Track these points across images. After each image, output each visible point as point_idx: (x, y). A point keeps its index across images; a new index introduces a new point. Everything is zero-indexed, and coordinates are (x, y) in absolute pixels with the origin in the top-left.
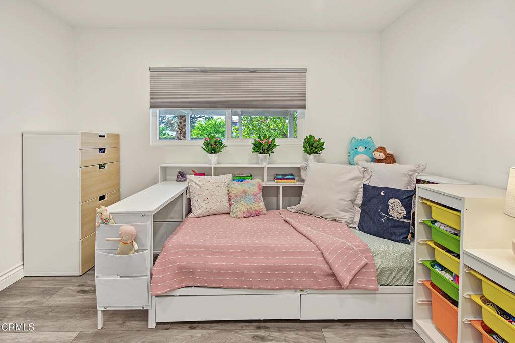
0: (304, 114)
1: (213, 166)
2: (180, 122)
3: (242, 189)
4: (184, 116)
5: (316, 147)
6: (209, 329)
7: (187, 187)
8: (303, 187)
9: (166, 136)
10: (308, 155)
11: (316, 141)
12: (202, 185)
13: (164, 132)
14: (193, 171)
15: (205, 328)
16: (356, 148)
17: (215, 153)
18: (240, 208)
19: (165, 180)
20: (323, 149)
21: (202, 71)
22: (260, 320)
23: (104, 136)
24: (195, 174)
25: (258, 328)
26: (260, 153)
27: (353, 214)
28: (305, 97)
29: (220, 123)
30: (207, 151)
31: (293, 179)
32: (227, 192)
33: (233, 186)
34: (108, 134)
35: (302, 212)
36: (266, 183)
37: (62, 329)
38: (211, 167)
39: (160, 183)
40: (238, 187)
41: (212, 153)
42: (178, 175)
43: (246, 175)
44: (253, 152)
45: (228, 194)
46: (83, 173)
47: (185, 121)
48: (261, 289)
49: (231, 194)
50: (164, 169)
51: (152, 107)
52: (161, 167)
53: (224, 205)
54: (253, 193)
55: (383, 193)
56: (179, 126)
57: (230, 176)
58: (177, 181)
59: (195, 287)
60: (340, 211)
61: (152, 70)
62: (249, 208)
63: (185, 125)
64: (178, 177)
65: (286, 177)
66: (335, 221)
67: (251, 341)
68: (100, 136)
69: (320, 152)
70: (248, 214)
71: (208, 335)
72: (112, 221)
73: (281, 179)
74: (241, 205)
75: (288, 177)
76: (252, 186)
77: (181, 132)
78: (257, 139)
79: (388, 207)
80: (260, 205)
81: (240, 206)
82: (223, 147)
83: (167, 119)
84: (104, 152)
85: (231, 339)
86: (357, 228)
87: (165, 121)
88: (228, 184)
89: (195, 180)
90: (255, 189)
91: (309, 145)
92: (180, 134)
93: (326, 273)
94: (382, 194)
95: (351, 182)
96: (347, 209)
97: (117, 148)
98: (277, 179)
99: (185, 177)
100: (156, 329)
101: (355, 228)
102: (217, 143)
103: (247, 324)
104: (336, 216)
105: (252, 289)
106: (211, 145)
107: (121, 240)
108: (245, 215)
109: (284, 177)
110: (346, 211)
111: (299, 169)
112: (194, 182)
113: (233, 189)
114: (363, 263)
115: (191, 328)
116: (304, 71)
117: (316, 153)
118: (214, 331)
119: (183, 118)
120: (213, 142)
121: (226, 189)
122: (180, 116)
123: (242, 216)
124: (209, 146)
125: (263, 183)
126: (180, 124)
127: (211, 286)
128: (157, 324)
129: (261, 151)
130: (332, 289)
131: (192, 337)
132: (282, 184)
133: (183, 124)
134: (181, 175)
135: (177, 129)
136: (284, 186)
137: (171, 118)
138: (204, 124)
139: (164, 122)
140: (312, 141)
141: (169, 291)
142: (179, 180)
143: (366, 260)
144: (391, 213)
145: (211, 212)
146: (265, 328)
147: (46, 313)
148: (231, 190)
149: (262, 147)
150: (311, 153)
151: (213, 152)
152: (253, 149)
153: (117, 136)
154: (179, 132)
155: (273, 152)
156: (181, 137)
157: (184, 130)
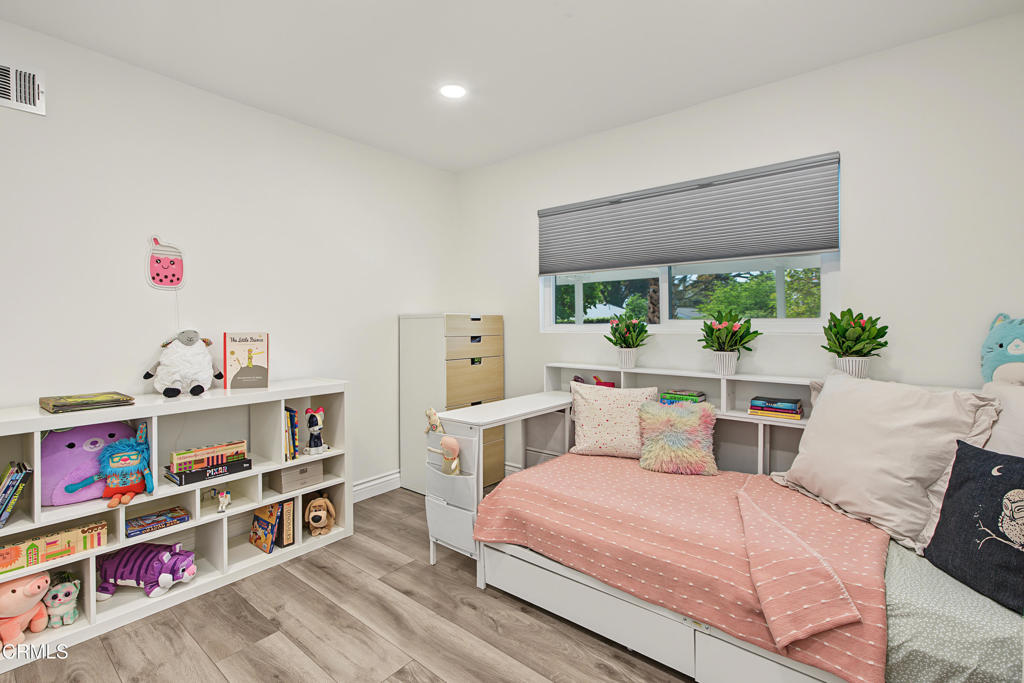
0: (836, 260)
1: (623, 371)
3: (665, 418)
5: (857, 340)
6: (544, 622)
7: (572, 402)
8: (803, 430)
10: (837, 358)
11: (853, 325)
12: (592, 401)
14: (595, 377)
15: (537, 617)
16: (1001, 346)
18: (657, 452)
21: (613, 203)
22: (626, 648)
23: (479, 319)
24: (599, 383)
25: (617, 657)
27: (924, 517)
30: (615, 344)
31: (793, 412)
32: (637, 420)
33: (650, 410)
34: (485, 317)
35: (797, 487)
36: (725, 413)
37: (402, 549)
38: (620, 373)
39: (544, 393)
40: (661, 413)
41: (626, 347)
43: (687, 393)
44: (704, 347)
45: (640, 423)
46: (448, 368)
48: (618, 588)
49: (644, 424)
51: (542, 272)
53: (629, 442)
54: (686, 428)
55: (999, 470)
57: (653, 390)
59: (531, 550)
60: (879, 499)
61: (542, 214)
62: (673, 454)
65: (775, 405)
66: (868, 521)
67: (592, 666)
68: (473, 319)
70: (671, 467)
71: (537, 628)
72: (440, 429)
73: (762, 409)
74: (658, 446)
75: (781, 405)
76: (689, 415)
79: (999, 509)
80: (703, 454)
81: (656, 448)
82: (647, 337)
84: (479, 341)
85: (566, 649)
86: (921, 552)
88: (642, 406)
90: (694, 420)
91: (836, 334)
93: (747, 606)
94: (995, 472)
95: (923, 431)
96: (899, 497)
97: (500, 336)
98: (755, 408)
100: (484, 592)
101: (913, 550)
102: (631, 329)
103: (603, 644)
104: (867, 510)
105: (606, 583)
107: (442, 454)
108: (664, 466)
109: (768, 404)
110: (899, 504)
112: (580, 395)
113: (650, 416)
114: (845, 616)
115: (523, 610)
118: (550, 628)
121: (636, 414)
123: (657, 467)
124: (617, 334)
125: (717, 412)
127: (546, 554)
128: (488, 585)
130: (760, 645)
131: (518, 620)
132: (763, 419)
136: (768, 423)
140: (844, 324)
141: (494, 542)
143: (858, 613)
144: (1006, 526)
145: (605, 450)
146: (628, 663)
147: (399, 530)
148: (644, 416)
149: (718, 338)
151: (624, 345)
152: (704, 341)
153: (499, 320)
155: (747, 349)
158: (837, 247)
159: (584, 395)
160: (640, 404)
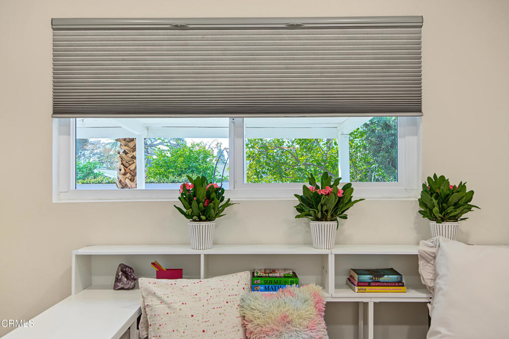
0: (415, 124)
1: (202, 253)
2: (125, 152)
3: (278, 313)
4: (132, 140)
5: (456, 205)
7: (140, 309)
9: (99, 179)
10: (433, 224)
11: (454, 190)
12: (178, 306)
13: (96, 171)
14: (153, 263)
17: (208, 220)
19: (88, 285)
20: (469, 209)
26: (317, 219)
28: (419, 83)
29: (199, 154)
30: (187, 216)
31: (399, 284)
32: (239, 321)
33: (254, 304)
36: (333, 294)
38: (199, 255)
39: (73, 296)
41: (201, 220)
42: (117, 274)
43: (282, 274)
44: (297, 217)
45: (244, 326)
47: (134, 149)
49: (249, 326)
50: (86, 261)
51: (57, 110)
52: (77, 256)
54: (305, 323)
56: (122, 158)
57: (245, 277)
58: (115, 288)
61: (58, 25)
63: (134, 158)
64: (118, 280)
65: (381, 279)
69: (463, 216)
73: (369, 284)
75: (386, 278)
76: (302, 304)
77: (128, 170)
78: (309, 186)
82: (228, 204)
83: (102, 149)
87: (98, 151)
88: (242, 299)
89: (159, 293)
90: (309, 311)
91: (436, 199)
92: (125, 174)
98: (361, 284)
99: (135, 279)
102: (213, 195)
106: (198, 202)
109: (376, 279)
111: (413, 259)
112: (159, 298)
113: (257, 314)
116: (417, 24)
117: (455, 219)
119: (131, 144)
120: (202, 194)
121: (237, 313)
122: (125, 140)
124: (194, 203)
125: (326, 294)
126: (124, 155)
129: (319, 215)
132: (373, 296)
133: (130, 155)
134: (125, 273)
135: (118, 164)
136: (378, 300)
137: (108, 146)
138: (169, 155)
139: (97, 153)
140: (443, 190)
142: (120, 285)
148: (249, 315)
149: (322, 206)
150: (443, 220)
151: (203, 217)
152: (298, 210)
154: (123, 171)
155: (345, 217)
156: (127, 181)
157: (132, 167)
158: (420, 111)
159: (165, 298)
160: (239, 298)
